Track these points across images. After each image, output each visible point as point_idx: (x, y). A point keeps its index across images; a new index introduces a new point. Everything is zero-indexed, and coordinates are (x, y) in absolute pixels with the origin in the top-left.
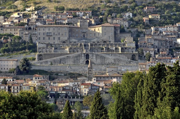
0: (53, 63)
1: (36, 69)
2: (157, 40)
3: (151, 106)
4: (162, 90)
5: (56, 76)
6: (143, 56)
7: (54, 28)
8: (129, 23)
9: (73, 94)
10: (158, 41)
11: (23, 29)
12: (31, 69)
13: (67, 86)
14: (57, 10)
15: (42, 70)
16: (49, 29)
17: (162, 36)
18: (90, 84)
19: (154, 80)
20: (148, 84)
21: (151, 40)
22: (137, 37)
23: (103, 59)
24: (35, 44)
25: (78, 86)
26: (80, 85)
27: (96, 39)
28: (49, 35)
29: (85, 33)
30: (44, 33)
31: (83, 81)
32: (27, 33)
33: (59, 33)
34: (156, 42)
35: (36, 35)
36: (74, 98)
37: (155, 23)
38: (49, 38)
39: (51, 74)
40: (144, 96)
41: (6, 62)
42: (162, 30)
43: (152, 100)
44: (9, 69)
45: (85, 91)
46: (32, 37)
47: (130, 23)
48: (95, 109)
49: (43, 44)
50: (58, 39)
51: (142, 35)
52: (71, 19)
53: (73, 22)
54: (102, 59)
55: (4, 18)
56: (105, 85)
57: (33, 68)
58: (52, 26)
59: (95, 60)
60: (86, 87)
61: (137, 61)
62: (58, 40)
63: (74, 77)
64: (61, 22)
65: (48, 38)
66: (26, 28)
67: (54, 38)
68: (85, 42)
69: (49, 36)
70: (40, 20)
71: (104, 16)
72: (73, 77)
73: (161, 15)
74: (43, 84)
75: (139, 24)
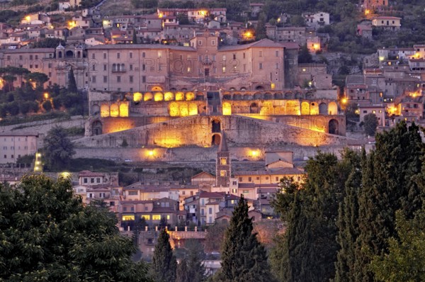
0: (128, 142)
1: (86, 156)
2: (394, 82)
3: (381, 235)
4: (411, 192)
5: (136, 174)
6: (358, 123)
7: (131, 51)
8: (322, 40)
9: (179, 221)
10: (394, 85)
11: (53, 56)
12: (74, 157)
13: (166, 198)
14: (137, 7)
15: (101, 161)
16: (118, 55)
17: (406, 72)
18: (223, 194)
19: (389, 166)
20: (372, 177)
21: (377, 83)
22: (343, 74)
23: (256, 132)
24: (82, 93)
25: (192, 199)
26: (197, 198)
27: (238, 79)
28: (119, 69)
29: (210, 64)
30: (105, 66)
31: (204, 187)
32: (62, 64)
33: (144, 66)
34: (392, 86)
35: (86, 71)
36: (183, 230)
37: (389, 39)
38: (119, 79)
39: (123, 170)
40: (364, 209)
41: (10, 138)
42: (406, 55)
43: (383, 221)
44: (16, 157)
45: (211, 212)
46: (75, 76)
47: (325, 40)
48: (234, 248)
49: (102, 92)
50: (142, 81)
51: (355, 69)
52: (175, 28)
53: (180, 36)
54: (254, 130)
55: (4, 28)
56: (262, 196)
57: (79, 154)
58: (127, 46)
59: (235, 132)
60: (212, 201)
61: (341, 135)
62: (141, 83)
63: (183, 177)
64: (148, 37)
65: (116, 79)
66: (60, 53)
67: (131, 78)
68: (211, 87)
69: (119, 72)
70: (94, 32)
71: (257, 22)
72: (180, 177)
73: (402, 17)
74: (102, 195)
75: (346, 40)
